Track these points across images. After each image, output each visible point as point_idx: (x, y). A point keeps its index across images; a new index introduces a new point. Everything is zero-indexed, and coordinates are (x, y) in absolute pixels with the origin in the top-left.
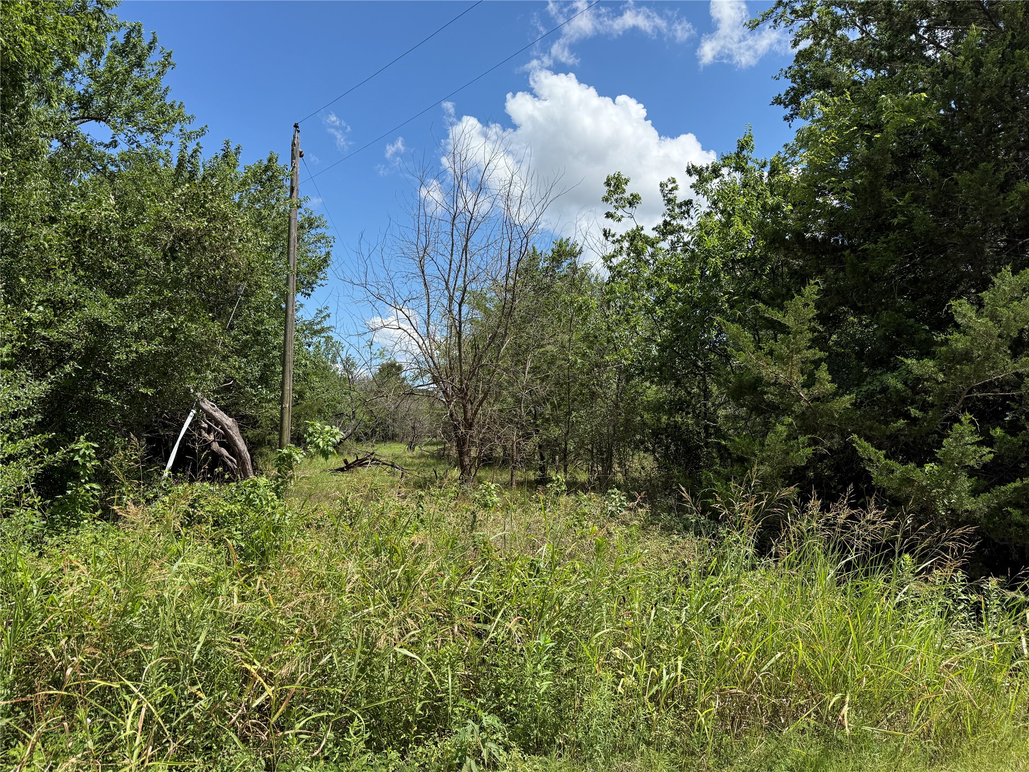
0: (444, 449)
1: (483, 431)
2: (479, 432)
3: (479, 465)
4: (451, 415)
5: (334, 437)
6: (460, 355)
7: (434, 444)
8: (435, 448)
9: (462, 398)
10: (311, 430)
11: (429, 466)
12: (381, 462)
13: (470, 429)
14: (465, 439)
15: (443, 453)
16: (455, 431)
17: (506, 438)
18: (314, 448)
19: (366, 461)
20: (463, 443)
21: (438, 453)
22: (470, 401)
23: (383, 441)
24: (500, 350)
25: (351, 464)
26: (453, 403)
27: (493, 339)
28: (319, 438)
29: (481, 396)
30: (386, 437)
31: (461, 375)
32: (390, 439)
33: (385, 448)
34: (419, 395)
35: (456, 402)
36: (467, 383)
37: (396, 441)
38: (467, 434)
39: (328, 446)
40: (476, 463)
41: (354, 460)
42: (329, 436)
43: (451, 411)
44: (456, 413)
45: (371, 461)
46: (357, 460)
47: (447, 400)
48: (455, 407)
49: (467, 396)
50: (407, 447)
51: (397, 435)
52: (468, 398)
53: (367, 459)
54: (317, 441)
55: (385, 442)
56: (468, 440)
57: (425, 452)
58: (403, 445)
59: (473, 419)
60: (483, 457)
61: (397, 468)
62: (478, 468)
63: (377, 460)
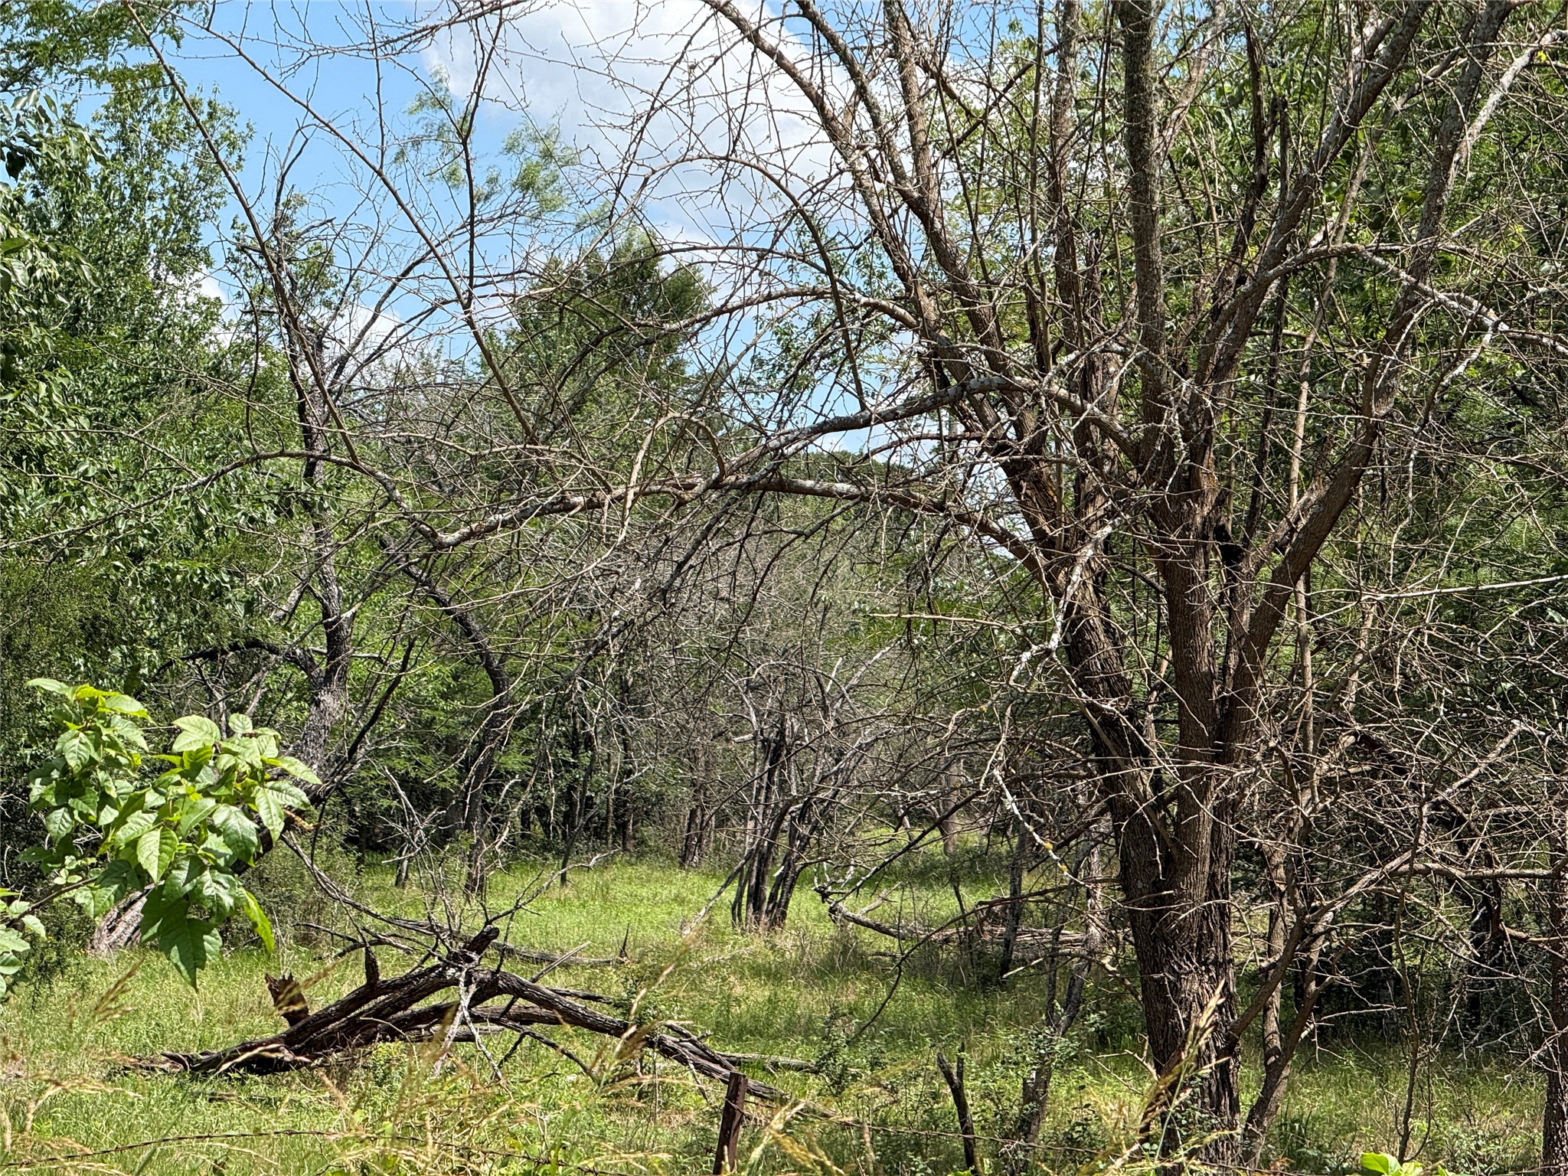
12: (545, 1002)
13: (1225, 756)
14: (1185, 832)
15: (1007, 944)
16: (1103, 767)
17: (1500, 822)
18: (103, 882)
19: (435, 1000)
20: (1167, 859)
21: (968, 942)
22: (1221, 533)
23: (546, 847)
24: (1448, 135)
25: (325, 1018)
26: (1088, 551)
27: (1399, 54)
28: (135, 803)
29: (1300, 501)
30: (568, 817)
31: (1151, 340)
32: (599, 833)
33: (563, 903)
34: (827, 493)
35: (1107, 545)
36: (1196, 400)
37: (641, 851)
38: (1202, 792)
39: (197, 866)
40: (1273, 1015)
41: (346, 991)
42: (205, 793)
43: (1074, 618)
44: (1108, 629)
45: (476, 1000)
46: (373, 987)
47: (1039, 536)
48: (1100, 580)
49: (1199, 497)
50: (730, 895)
51: (651, 807)
52: (1202, 512)
53: (442, 983)
54: (123, 835)
55: (565, 856)
56: (1205, 840)
57: (867, 935)
58: (694, 878)
59: (1243, 679)
60: (1324, 965)
61: (667, 1052)
62: (1284, 1055)
63: (518, 991)
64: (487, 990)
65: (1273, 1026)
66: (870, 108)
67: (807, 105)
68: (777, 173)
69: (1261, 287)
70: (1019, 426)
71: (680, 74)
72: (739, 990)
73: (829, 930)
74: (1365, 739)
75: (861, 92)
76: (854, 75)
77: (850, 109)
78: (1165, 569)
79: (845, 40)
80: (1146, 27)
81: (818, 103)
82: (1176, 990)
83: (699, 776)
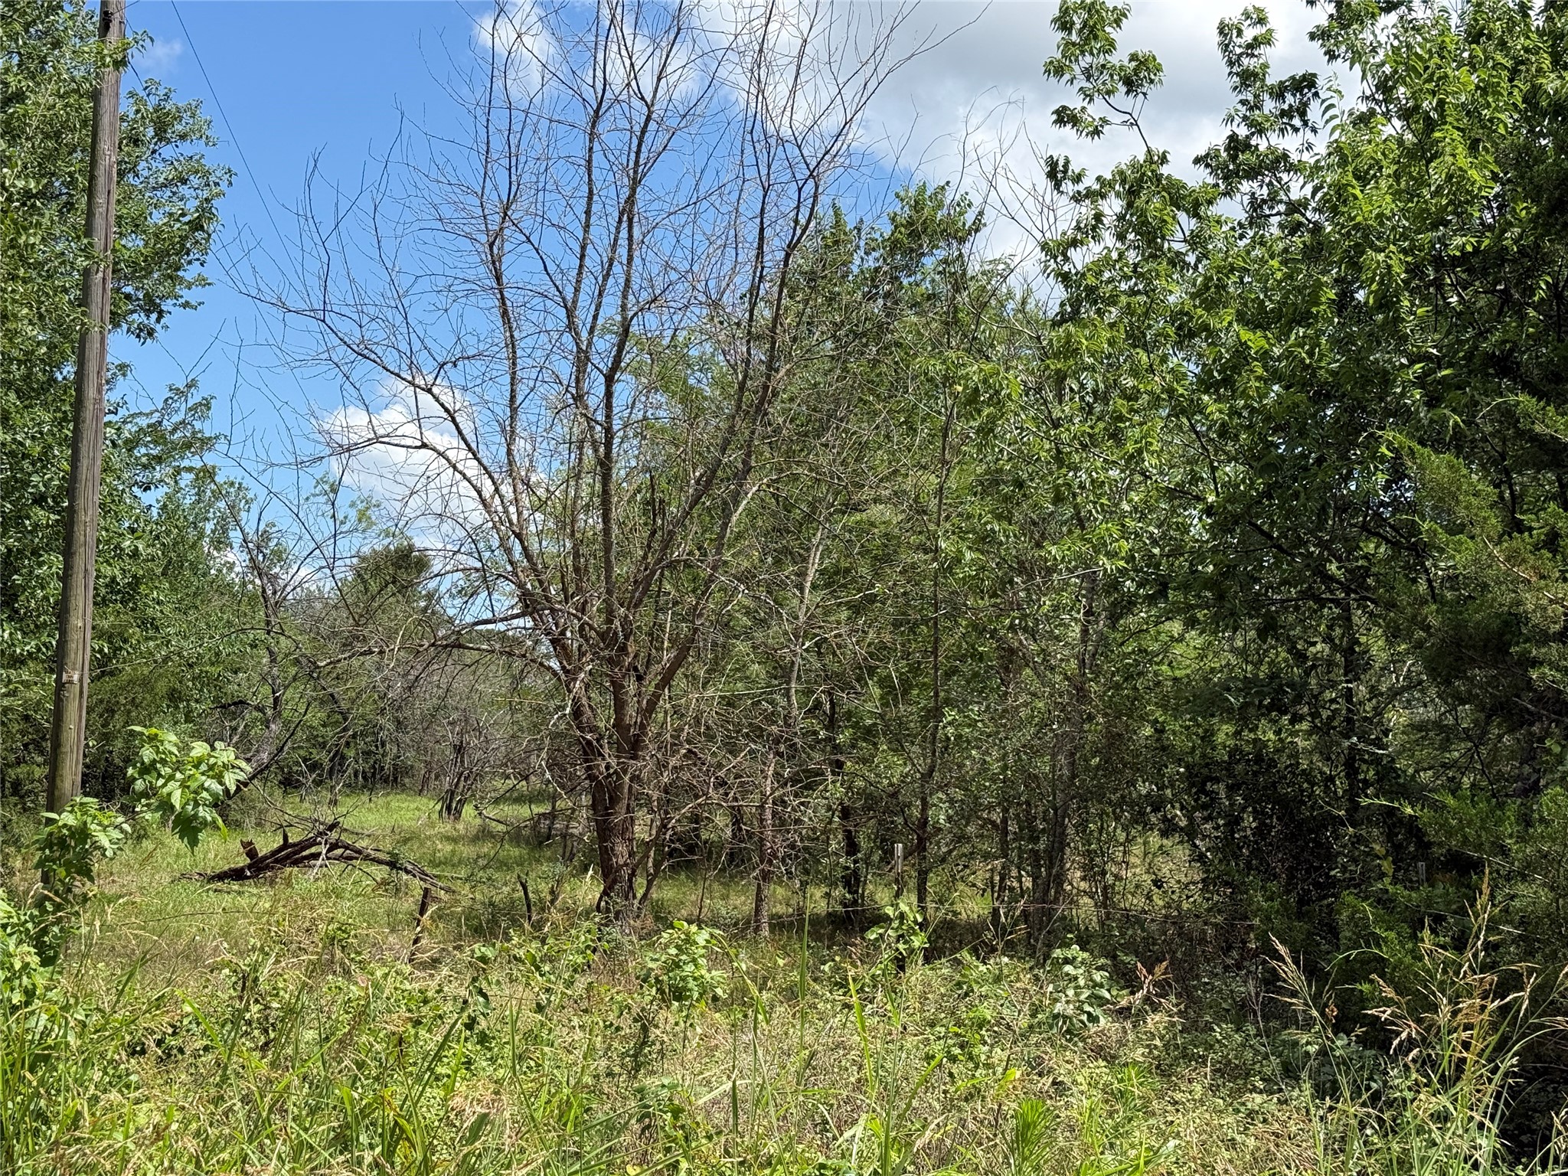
0: (552, 816)
1: (673, 762)
2: (662, 766)
3: (657, 865)
4: (577, 713)
5: (219, 778)
6: (607, 531)
7: (520, 800)
8: (525, 811)
9: (610, 661)
10: (147, 754)
11: (504, 865)
12: (359, 852)
13: (635, 757)
14: (619, 787)
15: (550, 829)
16: (586, 761)
17: (742, 784)
18: (156, 810)
19: (313, 850)
20: (611, 798)
21: (534, 828)
22: (636, 669)
23: (364, 787)
24: (727, 517)
25: (265, 858)
26: (582, 675)
27: (709, 483)
28: (171, 778)
29: (667, 657)
30: (374, 774)
31: (609, 592)
32: (386, 781)
33: (370, 810)
34: (478, 649)
35: (590, 673)
36: (626, 616)
37: (404, 789)
38: (625, 772)
39: (197, 805)
40: (651, 860)
41: (276, 846)
42: (203, 774)
43: (576, 701)
44: (590, 706)
45: (329, 851)
46: (286, 845)
47: (563, 668)
48: (587, 687)
49: (627, 655)
50: (438, 807)
51: (408, 771)
52: (628, 660)
53: (315, 843)
54: (165, 790)
55: (371, 790)
56: (626, 790)
57: (494, 824)
58: (425, 800)
59: (643, 727)
60: (671, 841)
61: (407, 872)
62: (655, 875)
63: (347, 847)
64: (333, 847)
65: (650, 864)
66: (501, 497)
67: (475, 494)
68: (461, 521)
69: (653, 573)
70: (557, 625)
71: (423, 480)
72: (440, 846)
73: (478, 821)
74: (689, 751)
75: (497, 490)
76: (494, 483)
77: (492, 497)
78: (613, 683)
79: (491, 469)
80: (610, 469)
81: (479, 493)
82: (612, 850)
83: (428, 759)
